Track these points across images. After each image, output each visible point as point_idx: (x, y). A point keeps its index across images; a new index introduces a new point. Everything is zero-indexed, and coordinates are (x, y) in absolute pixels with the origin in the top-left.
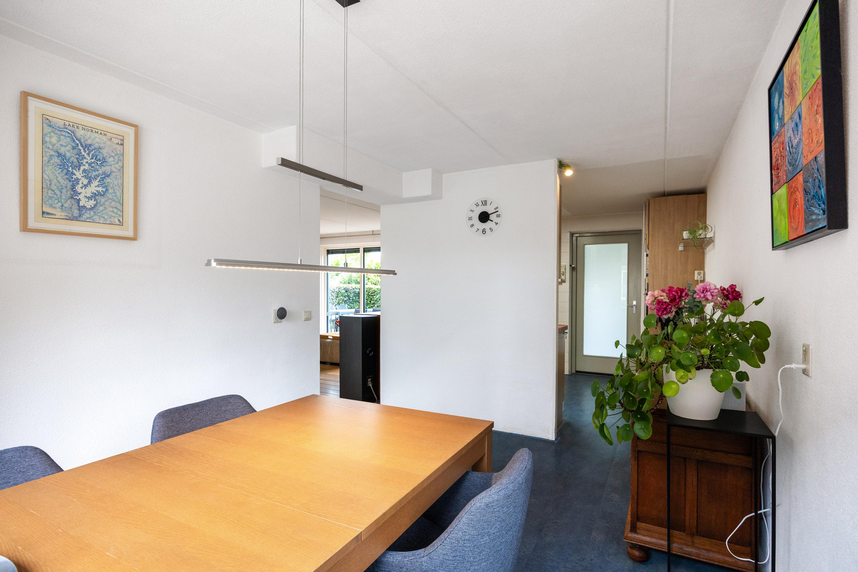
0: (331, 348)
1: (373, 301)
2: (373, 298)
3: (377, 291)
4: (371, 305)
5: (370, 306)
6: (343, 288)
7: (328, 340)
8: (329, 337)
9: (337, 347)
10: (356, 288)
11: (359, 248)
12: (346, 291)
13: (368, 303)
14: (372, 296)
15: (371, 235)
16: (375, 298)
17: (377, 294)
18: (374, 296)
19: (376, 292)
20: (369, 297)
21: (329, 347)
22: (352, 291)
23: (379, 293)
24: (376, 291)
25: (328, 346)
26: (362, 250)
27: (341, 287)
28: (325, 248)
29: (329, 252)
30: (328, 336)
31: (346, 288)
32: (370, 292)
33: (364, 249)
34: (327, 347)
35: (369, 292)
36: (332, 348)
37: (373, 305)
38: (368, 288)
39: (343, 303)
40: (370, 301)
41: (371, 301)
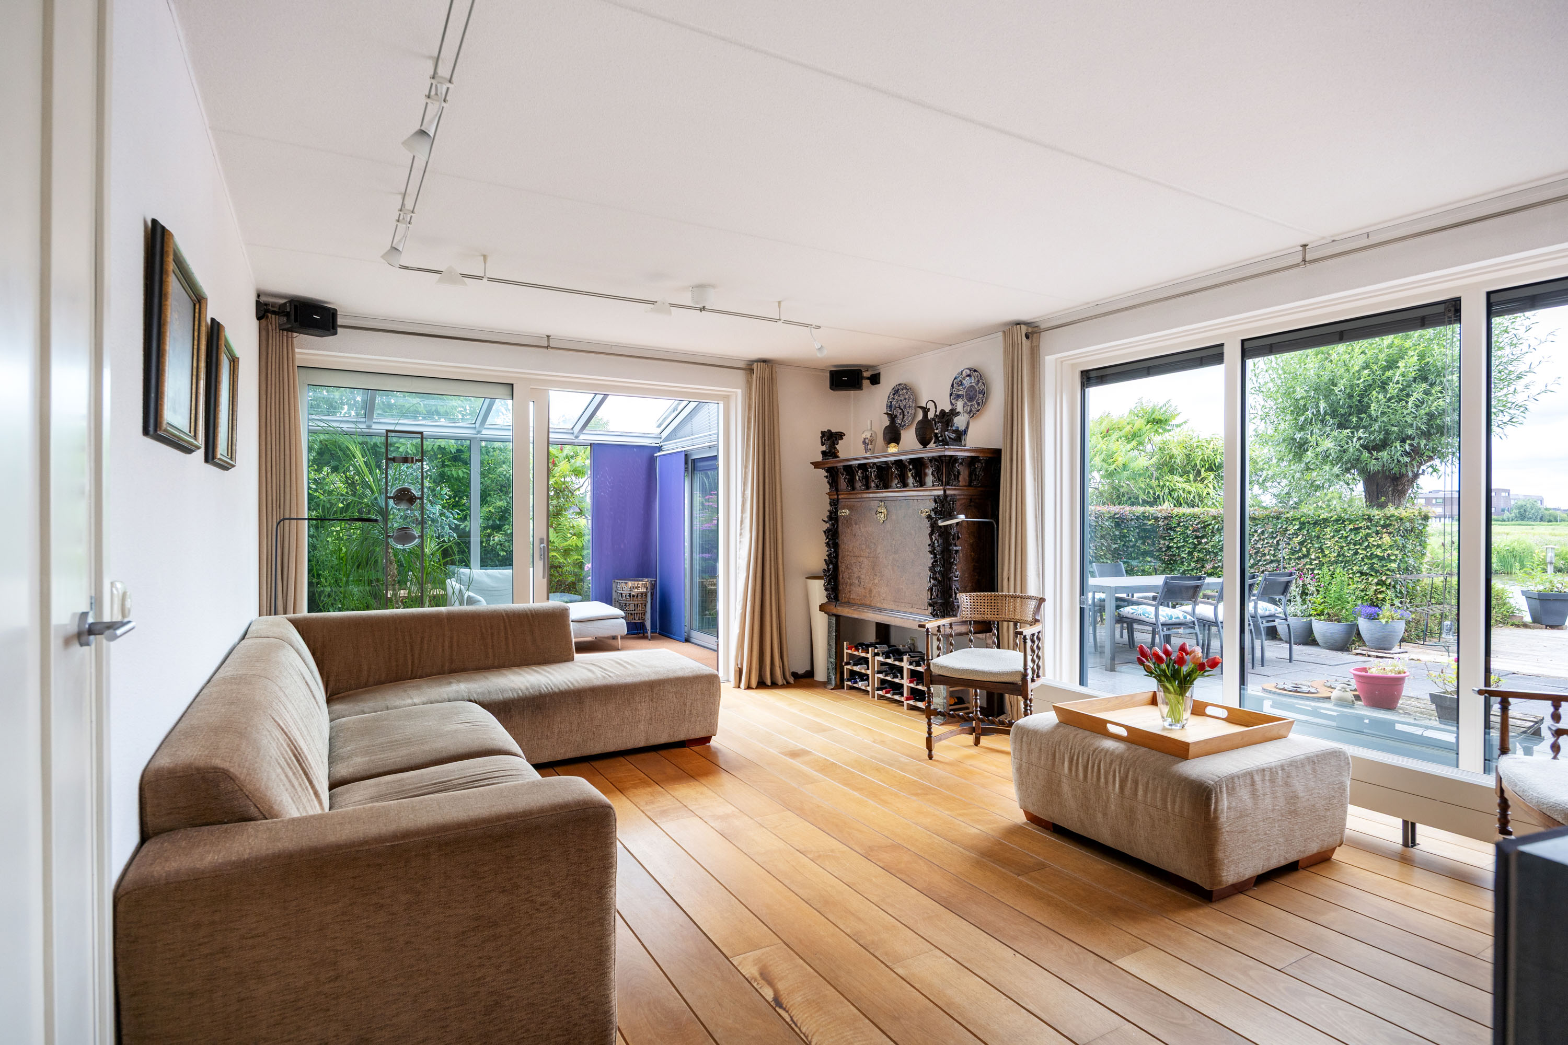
0: (1122, 788)
1: (1199, 551)
2: (1200, 543)
3: (1213, 522)
4: (1193, 565)
5: (1190, 568)
6: (1107, 516)
7: (1109, 744)
8: (1112, 728)
9: (1155, 792)
10: (1144, 516)
11: (1222, 345)
12: (1118, 525)
13: (1184, 558)
14: (1197, 537)
15: (1297, 265)
16: (1206, 543)
17: (1212, 532)
18: (1203, 537)
19: (1211, 527)
20: (1187, 542)
21: (1111, 777)
22: (1133, 523)
23: (1218, 530)
24: (1210, 524)
25: (1107, 773)
26: (1233, 352)
27: (1103, 513)
28: (1072, 365)
29: (1091, 377)
30: (1104, 722)
31: (1116, 516)
32: (1190, 528)
33: (1247, 345)
34: (1102, 780)
35: (1187, 528)
36: (1128, 791)
37: (1199, 566)
38: (1184, 515)
39: (1109, 556)
40: (1189, 552)
41: (1192, 552)
